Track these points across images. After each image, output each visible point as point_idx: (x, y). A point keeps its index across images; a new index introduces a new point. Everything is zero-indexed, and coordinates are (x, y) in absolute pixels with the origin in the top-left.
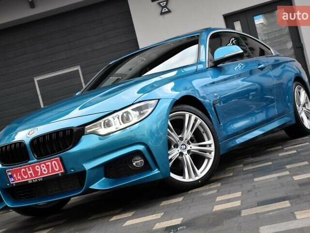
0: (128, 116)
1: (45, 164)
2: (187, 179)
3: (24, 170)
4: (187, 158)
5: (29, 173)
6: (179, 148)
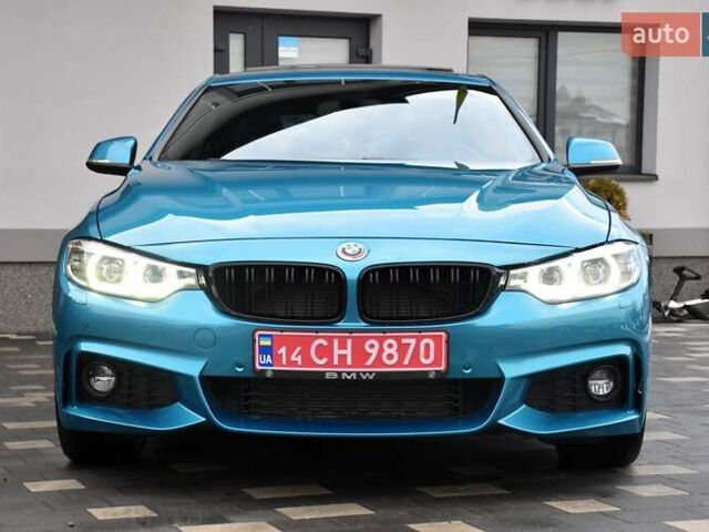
1: (399, 341)
5: (337, 352)
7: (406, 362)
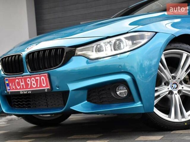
0: (120, 43)
1: (35, 78)
2: (172, 118)
3: (18, 81)
4: (177, 98)
5: (21, 84)
6: (169, 87)
7: (39, 86)
